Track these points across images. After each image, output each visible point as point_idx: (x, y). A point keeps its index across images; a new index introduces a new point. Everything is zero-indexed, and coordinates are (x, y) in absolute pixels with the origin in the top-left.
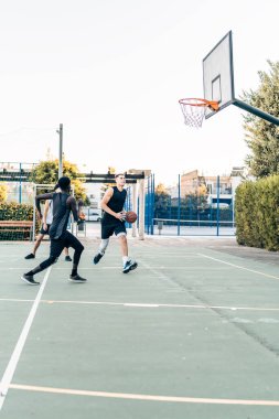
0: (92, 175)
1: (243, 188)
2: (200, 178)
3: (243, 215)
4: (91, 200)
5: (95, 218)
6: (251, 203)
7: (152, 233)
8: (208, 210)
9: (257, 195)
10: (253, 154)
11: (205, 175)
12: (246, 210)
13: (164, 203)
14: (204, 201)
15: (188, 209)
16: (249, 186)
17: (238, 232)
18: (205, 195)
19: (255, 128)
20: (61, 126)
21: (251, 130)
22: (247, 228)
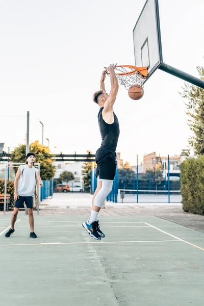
0: (61, 155)
1: (187, 163)
2: (157, 158)
3: (186, 186)
4: (75, 176)
5: (78, 189)
6: (193, 176)
7: (116, 202)
8: (164, 182)
9: (198, 169)
10: (195, 136)
11: (161, 156)
12: (190, 182)
13: (130, 177)
14: (161, 175)
15: (148, 181)
16: (191, 162)
17: (183, 200)
18: (161, 170)
19: (196, 114)
20: (28, 112)
21: (193, 116)
22: (190, 198)
